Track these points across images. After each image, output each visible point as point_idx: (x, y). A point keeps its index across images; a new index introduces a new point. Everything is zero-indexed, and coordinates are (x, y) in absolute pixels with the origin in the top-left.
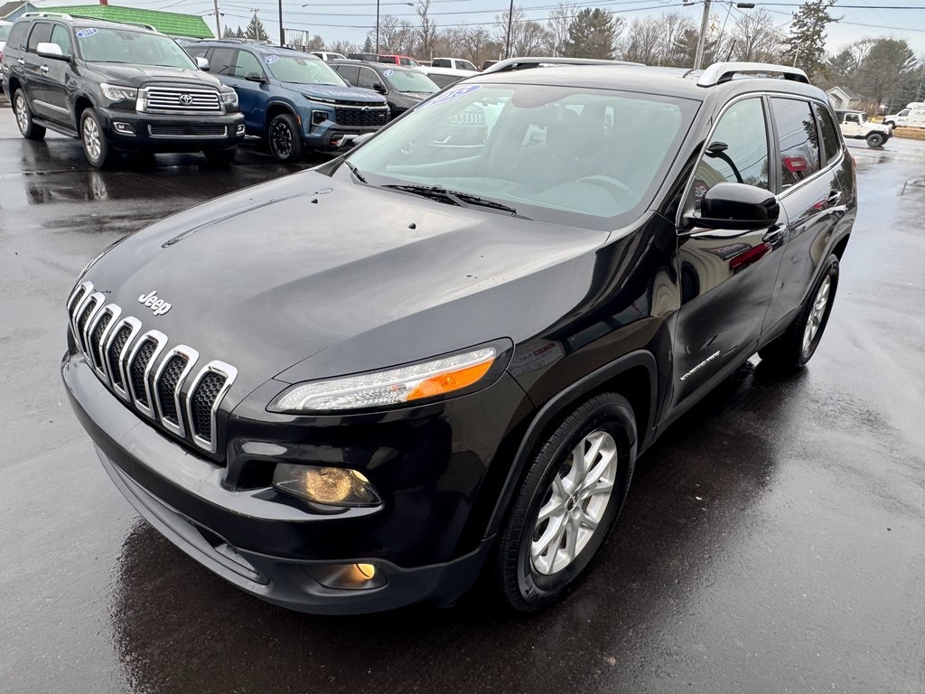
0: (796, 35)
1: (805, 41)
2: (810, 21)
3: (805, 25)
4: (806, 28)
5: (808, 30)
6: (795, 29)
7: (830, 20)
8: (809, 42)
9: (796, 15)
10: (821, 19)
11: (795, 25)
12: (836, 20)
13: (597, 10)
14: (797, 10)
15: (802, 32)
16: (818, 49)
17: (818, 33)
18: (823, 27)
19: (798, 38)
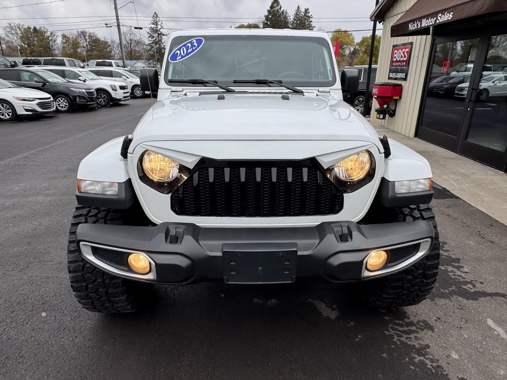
0: (151, 42)
1: (156, 44)
2: (156, 35)
3: (154, 37)
4: (154, 39)
5: (156, 39)
6: (150, 39)
7: (164, 35)
8: (158, 45)
9: (148, 33)
10: (159, 34)
11: (149, 37)
12: (166, 35)
13: (35, 28)
14: (149, 31)
15: (154, 40)
16: (163, 48)
17: (161, 41)
18: (162, 38)
19: (153, 43)
